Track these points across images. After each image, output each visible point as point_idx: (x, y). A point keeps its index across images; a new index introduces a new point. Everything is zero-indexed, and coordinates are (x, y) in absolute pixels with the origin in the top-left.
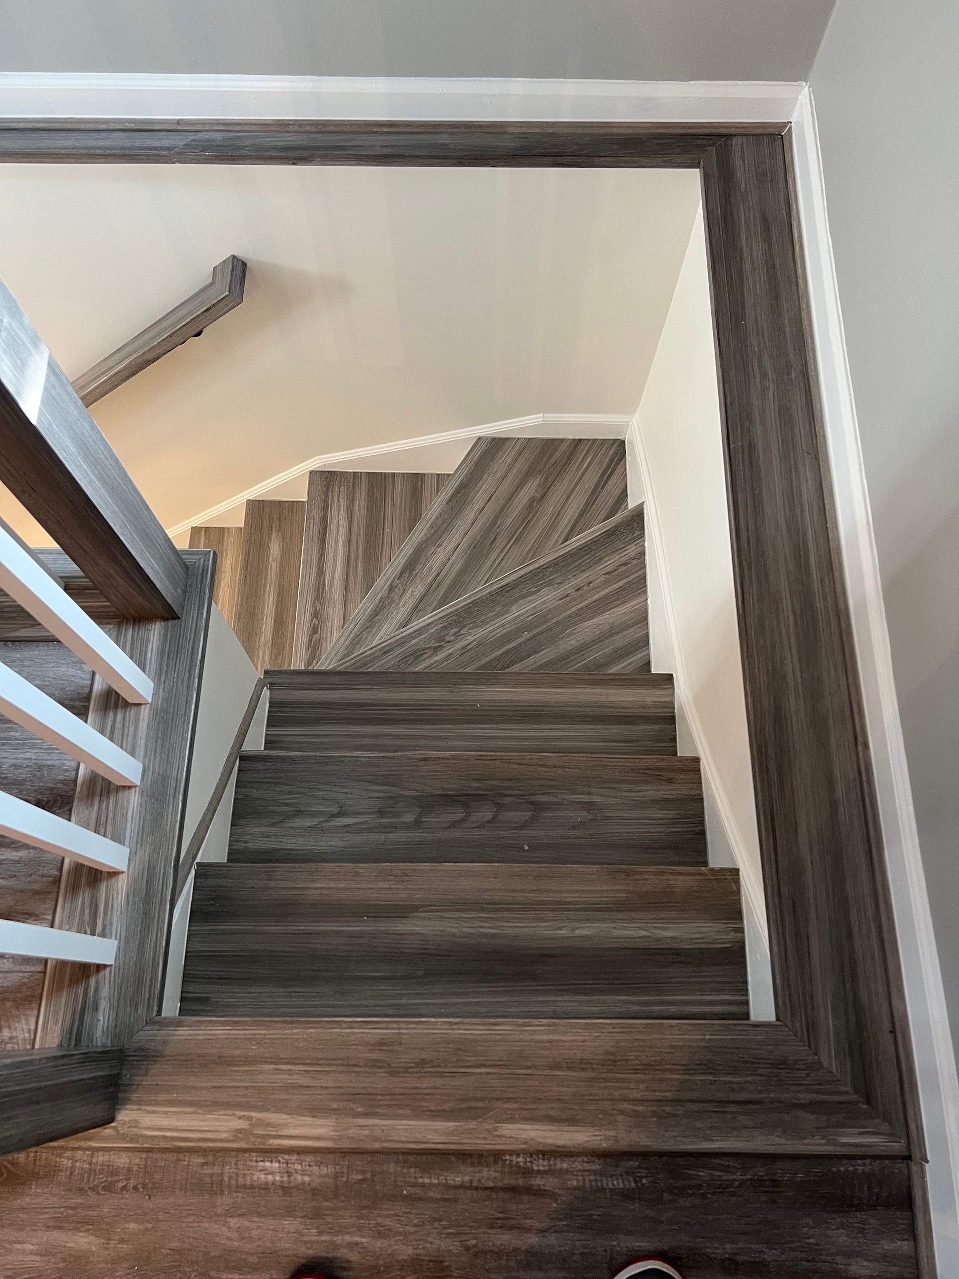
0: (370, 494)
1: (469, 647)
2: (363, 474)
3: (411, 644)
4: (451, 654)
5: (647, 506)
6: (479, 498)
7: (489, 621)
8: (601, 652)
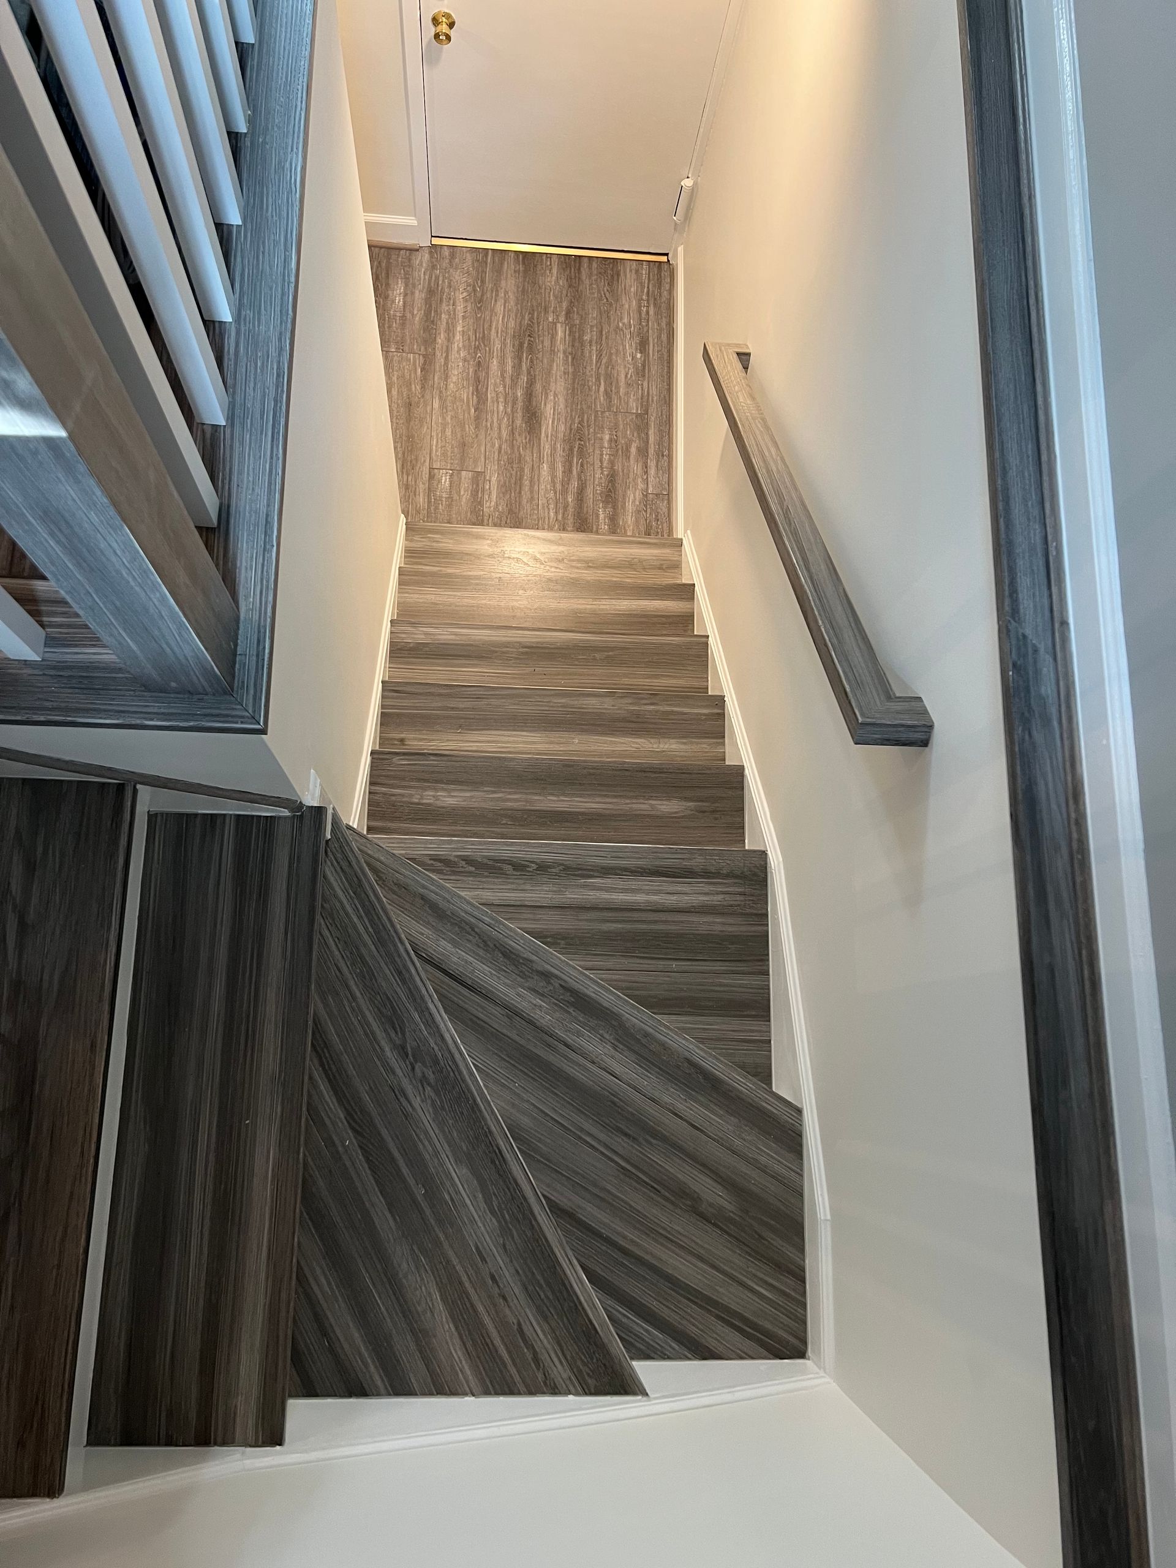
0: (733, 939)
1: (402, 1100)
2: (765, 928)
3: (412, 1010)
4: (394, 1073)
5: (640, 1401)
6: (695, 1110)
7: (443, 1132)
8: (385, 1313)
